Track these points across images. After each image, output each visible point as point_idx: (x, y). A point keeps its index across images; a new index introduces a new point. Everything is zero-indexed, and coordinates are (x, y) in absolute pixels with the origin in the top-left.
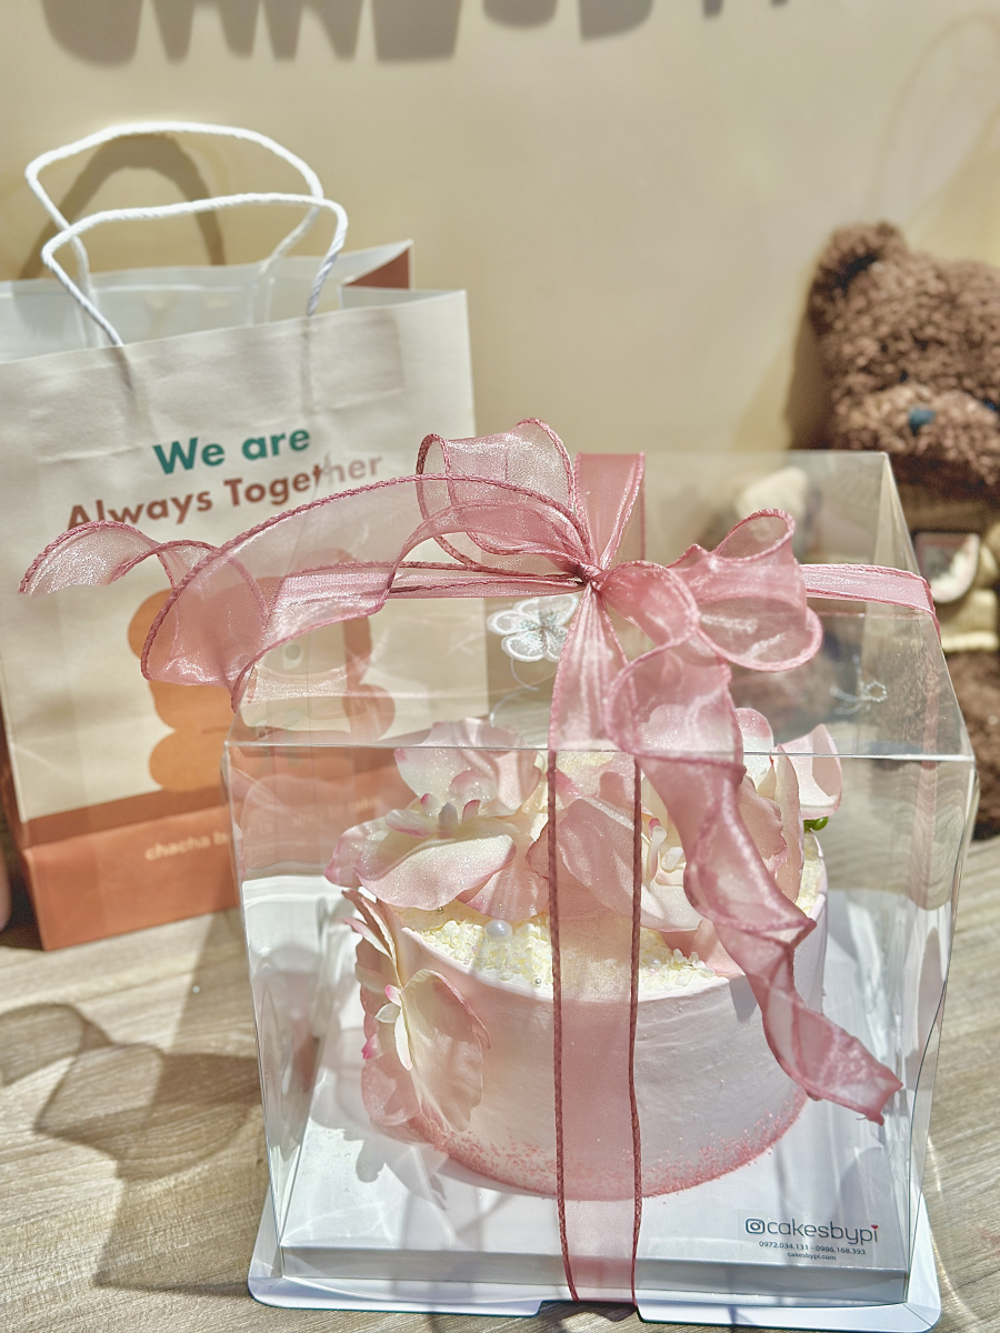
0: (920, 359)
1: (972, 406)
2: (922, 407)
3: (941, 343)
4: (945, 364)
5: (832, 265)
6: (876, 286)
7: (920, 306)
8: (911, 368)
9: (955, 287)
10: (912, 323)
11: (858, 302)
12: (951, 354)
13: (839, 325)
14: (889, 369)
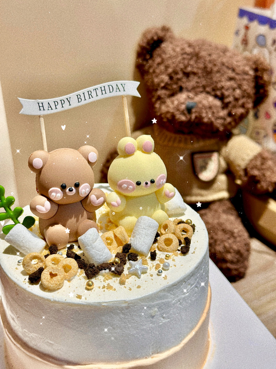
0: (187, 81)
1: (211, 99)
2: (191, 101)
3: (195, 74)
4: (197, 82)
5: (144, 45)
6: (164, 52)
7: (184, 59)
8: (184, 85)
10: (181, 66)
11: (158, 60)
12: (199, 77)
13: (151, 71)
14: (175, 86)
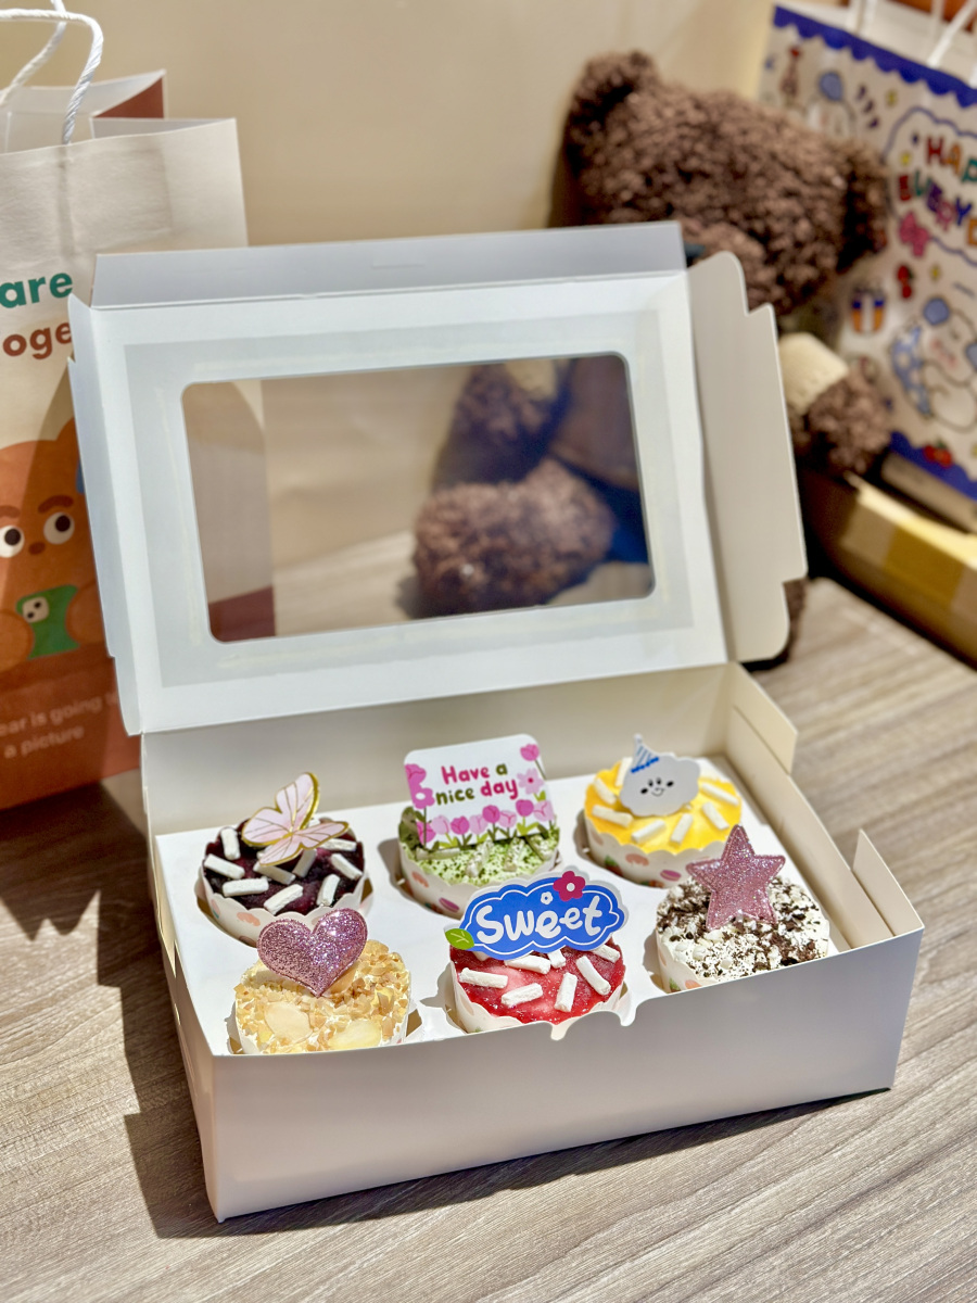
0: (685, 192)
1: (739, 238)
2: (692, 240)
3: (705, 175)
4: (710, 197)
5: (589, 96)
6: (635, 117)
8: (677, 202)
9: (715, 117)
10: (675, 154)
11: (618, 135)
12: (716, 185)
13: (599, 159)
14: (655, 203)
